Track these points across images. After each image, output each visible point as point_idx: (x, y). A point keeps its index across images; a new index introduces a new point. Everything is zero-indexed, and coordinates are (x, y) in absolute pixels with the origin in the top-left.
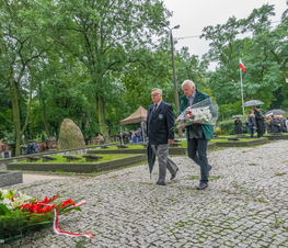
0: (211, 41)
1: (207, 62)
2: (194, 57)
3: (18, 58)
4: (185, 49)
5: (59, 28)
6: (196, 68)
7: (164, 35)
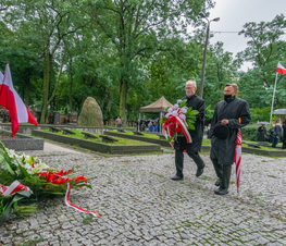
1: (240, 61)
2: (227, 54)
3: (56, 31)
4: (220, 44)
6: (227, 66)
7: (201, 27)
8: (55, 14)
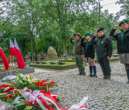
0: (122, 5)
1: (118, 16)
2: (111, 14)
4: (106, 11)
5: (48, 7)
6: (111, 20)
7: (96, 5)
8: (31, 14)
